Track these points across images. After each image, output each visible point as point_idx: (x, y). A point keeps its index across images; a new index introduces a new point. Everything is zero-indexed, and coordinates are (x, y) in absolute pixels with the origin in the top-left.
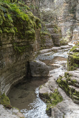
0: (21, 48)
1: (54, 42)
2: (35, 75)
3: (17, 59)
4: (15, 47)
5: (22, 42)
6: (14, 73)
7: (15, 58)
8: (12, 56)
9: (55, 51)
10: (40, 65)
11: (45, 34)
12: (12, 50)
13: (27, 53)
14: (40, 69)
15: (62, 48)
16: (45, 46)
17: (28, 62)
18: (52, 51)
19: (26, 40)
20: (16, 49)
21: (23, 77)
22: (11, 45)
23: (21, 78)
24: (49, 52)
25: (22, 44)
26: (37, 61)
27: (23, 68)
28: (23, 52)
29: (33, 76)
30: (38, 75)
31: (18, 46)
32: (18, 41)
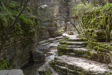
0: (26, 43)
1: (50, 34)
2: (36, 61)
3: (24, 50)
4: (23, 42)
5: (26, 38)
6: (22, 59)
7: (23, 50)
8: (21, 48)
9: (51, 42)
10: (39, 54)
11: (42, 29)
12: (21, 44)
13: (30, 46)
14: (39, 56)
15: (57, 39)
16: (43, 38)
17: (31, 52)
18: (49, 41)
19: (29, 37)
20: (23, 43)
21: (27, 62)
22: (20, 41)
23: (26, 63)
24: (46, 42)
25: (27, 40)
26: (37, 51)
27: (28, 56)
28: (28, 45)
29: (35, 61)
30: (38, 61)
31: (24, 41)
32: (24, 38)
